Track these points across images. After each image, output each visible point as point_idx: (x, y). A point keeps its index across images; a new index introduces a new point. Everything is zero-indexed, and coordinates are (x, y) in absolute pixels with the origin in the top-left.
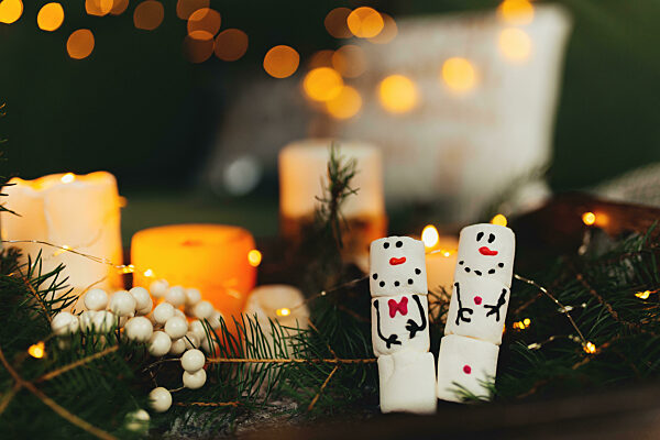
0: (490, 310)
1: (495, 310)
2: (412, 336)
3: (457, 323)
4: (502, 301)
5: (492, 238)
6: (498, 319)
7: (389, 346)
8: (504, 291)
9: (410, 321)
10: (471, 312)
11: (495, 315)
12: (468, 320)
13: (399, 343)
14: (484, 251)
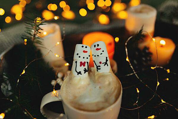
0: (104, 64)
1: (106, 63)
2: (85, 73)
3: (97, 71)
4: (107, 60)
5: (98, 45)
6: (108, 65)
7: (78, 74)
8: (107, 58)
9: (85, 69)
10: (100, 66)
11: (106, 65)
12: (100, 69)
13: (81, 74)
14: (97, 49)
